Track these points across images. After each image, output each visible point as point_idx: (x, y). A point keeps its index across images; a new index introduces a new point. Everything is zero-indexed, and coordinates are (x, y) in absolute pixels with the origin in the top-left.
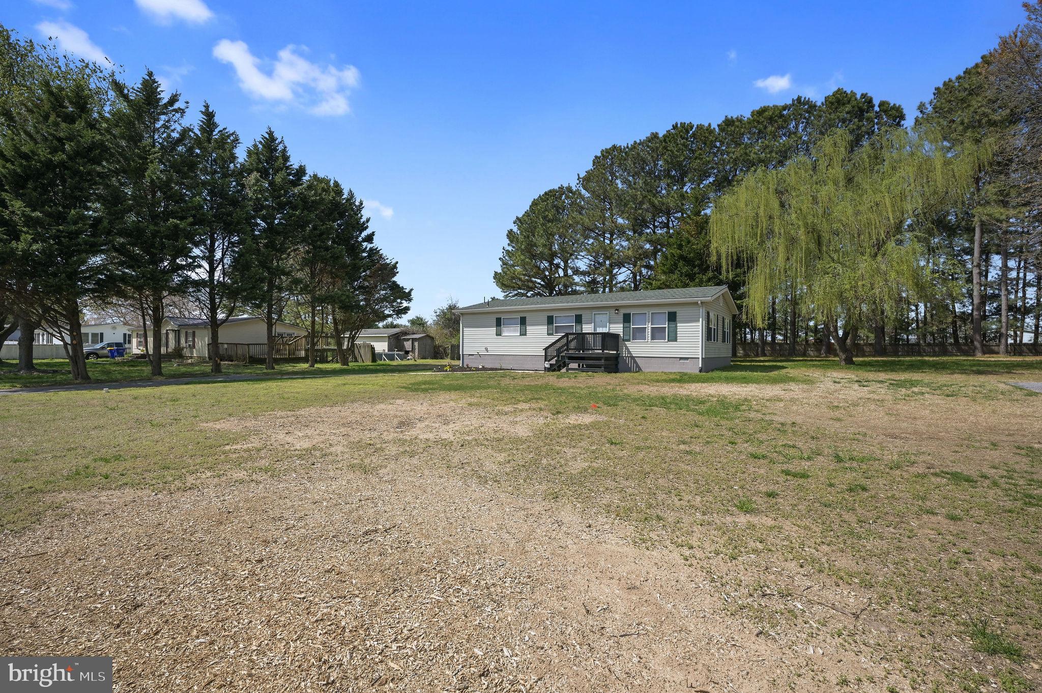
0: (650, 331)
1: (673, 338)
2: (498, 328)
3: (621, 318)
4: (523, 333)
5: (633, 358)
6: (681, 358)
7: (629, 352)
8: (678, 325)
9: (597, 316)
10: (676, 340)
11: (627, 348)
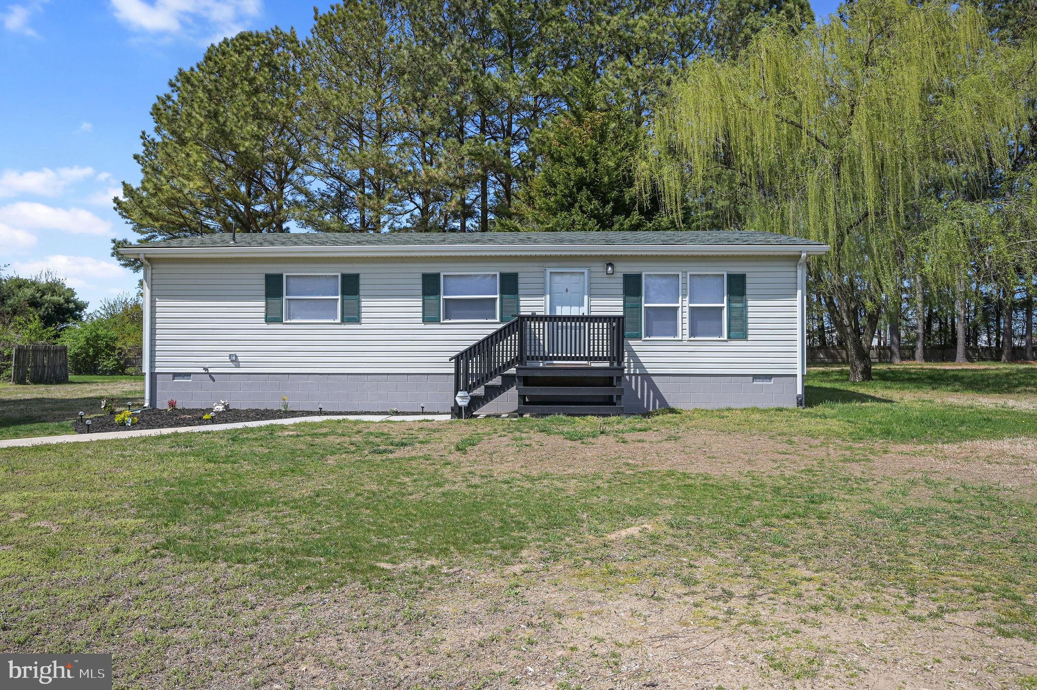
0: (686, 315)
1: (739, 331)
2: (274, 301)
3: (618, 284)
4: (352, 316)
5: (646, 376)
6: (756, 377)
7: (638, 364)
8: (750, 303)
9: (557, 278)
10: (744, 337)
11: (633, 355)
